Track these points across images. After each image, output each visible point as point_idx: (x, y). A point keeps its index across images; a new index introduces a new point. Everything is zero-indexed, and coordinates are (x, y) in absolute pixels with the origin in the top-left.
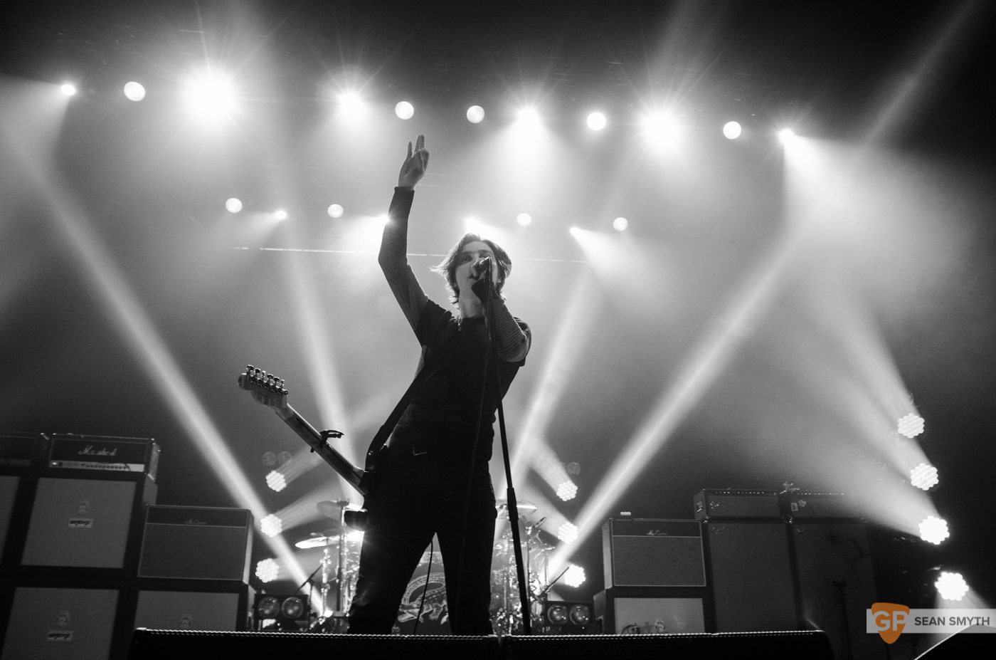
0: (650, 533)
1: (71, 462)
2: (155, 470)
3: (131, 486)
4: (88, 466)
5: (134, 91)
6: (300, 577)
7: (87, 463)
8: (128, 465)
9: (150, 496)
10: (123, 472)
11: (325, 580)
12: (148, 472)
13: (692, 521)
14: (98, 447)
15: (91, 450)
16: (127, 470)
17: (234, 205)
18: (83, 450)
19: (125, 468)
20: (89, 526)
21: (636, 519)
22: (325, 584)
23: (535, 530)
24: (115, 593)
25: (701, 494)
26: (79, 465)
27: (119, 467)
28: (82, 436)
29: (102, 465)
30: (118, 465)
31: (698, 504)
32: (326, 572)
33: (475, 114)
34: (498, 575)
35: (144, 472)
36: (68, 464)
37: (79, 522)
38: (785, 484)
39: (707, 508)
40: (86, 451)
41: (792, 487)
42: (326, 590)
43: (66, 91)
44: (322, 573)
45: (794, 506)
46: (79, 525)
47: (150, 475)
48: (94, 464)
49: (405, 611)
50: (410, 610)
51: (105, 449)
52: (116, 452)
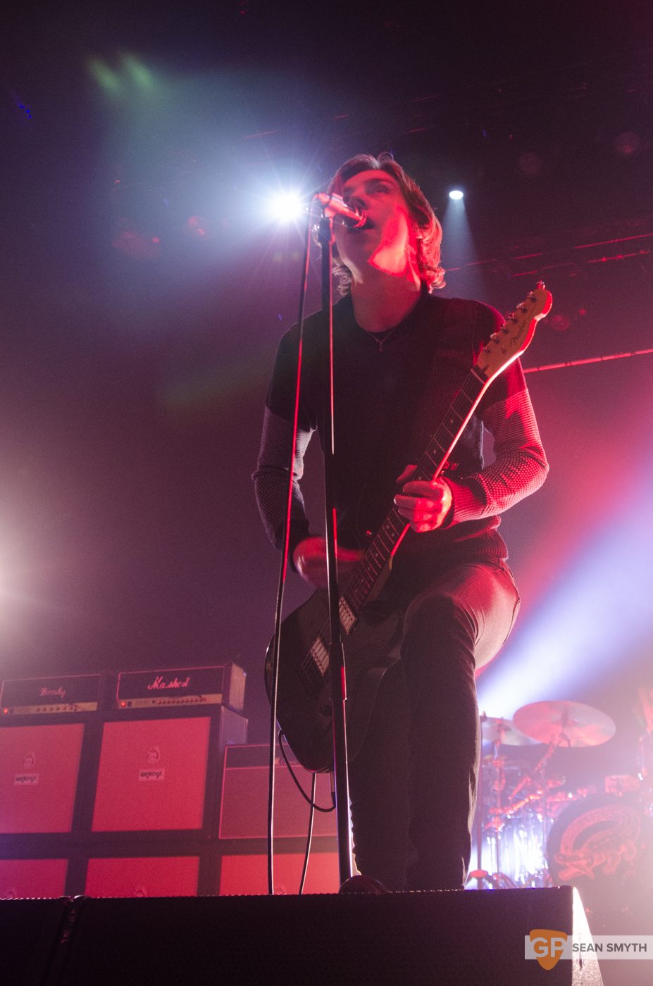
1: (140, 700)
4: (159, 703)
7: (159, 699)
8: (203, 696)
14: (168, 678)
15: (161, 682)
16: (202, 702)
18: (152, 684)
20: (161, 778)
24: (195, 861)
26: (149, 703)
27: (191, 699)
29: (171, 699)
35: (222, 702)
36: (137, 703)
37: (150, 774)
40: (155, 685)
46: (151, 778)
48: (166, 699)
49: (568, 864)
50: (575, 863)
51: (176, 679)
52: (189, 681)
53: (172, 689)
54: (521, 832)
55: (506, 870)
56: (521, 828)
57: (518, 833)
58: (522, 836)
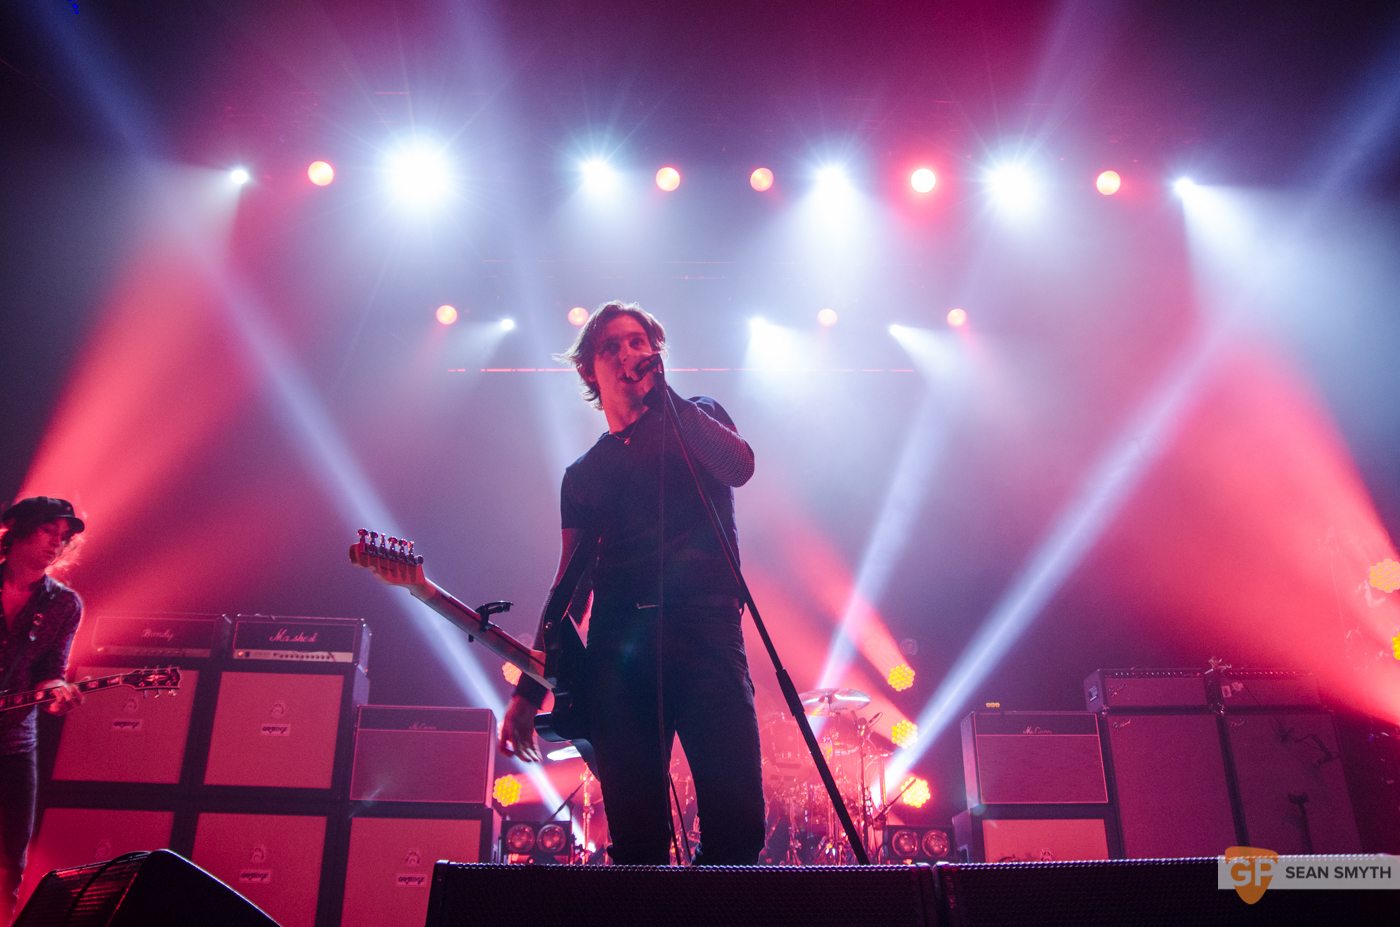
0: (1028, 731)
1: (260, 651)
2: (367, 660)
3: (336, 681)
4: (282, 656)
5: (320, 173)
6: (553, 800)
7: (282, 652)
8: (333, 653)
9: (361, 694)
10: (327, 662)
11: (587, 802)
12: (358, 662)
13: (1082, 713)
14: (293, 630)
15: (285, 635)
16: (331, 660)
17: (447, 314)
18: (275, 636)
19: (328, 658)
21: (1007, 713)
22: (587, 807)
23: (867, 730)
24: (321, 821)
25: (1095, 677)
26: (270, 655)
27: (320, 656)
28: (273, 617)
29: (299, 654)
30: (320, 654)
31: (1091, 690)
32: (588, 791)
33: (761, 178)
34: (818, 792)
35: (353, 662)
36: (256, 654)
37: (273, 728)
38: (1211, 661)
39: (1105, 696)
40: (279, 637)
41: (1221, 664)
42: (589, 816)
43: (237, 178)
44: (583, 793)
45: (1226, 691)
46: (274, 733)
47: (360, 667)
48: (290, 653)
51: (302, 634)
52: (317, 636)
53: (298, 643)
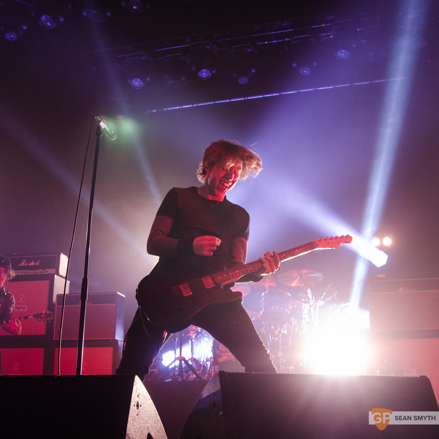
4: (25, 273)
8: (47, 270)
14: (29, 260)
15: (25, 263)
18: (21, 263)
19: (45, 272)
20: (25, 310)
24: (43, 350)
27: (42, 271)
37: (20, 308)
40: (23, 264)
46: (20, 310)
49: (223, 355)
50: (226, 354)
51: (33, 261)
52: (39, 262)
53: (32, 266)
54: (205, 338)
55: (196, 356)
56: (205, 336)
57: (203, 339)
58: (205, 340)
